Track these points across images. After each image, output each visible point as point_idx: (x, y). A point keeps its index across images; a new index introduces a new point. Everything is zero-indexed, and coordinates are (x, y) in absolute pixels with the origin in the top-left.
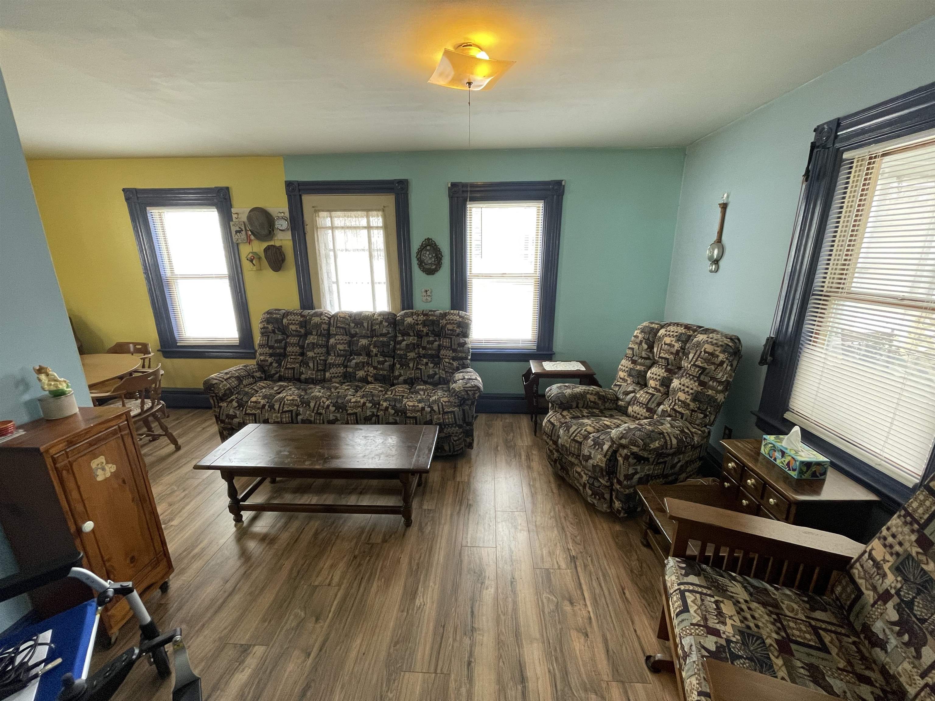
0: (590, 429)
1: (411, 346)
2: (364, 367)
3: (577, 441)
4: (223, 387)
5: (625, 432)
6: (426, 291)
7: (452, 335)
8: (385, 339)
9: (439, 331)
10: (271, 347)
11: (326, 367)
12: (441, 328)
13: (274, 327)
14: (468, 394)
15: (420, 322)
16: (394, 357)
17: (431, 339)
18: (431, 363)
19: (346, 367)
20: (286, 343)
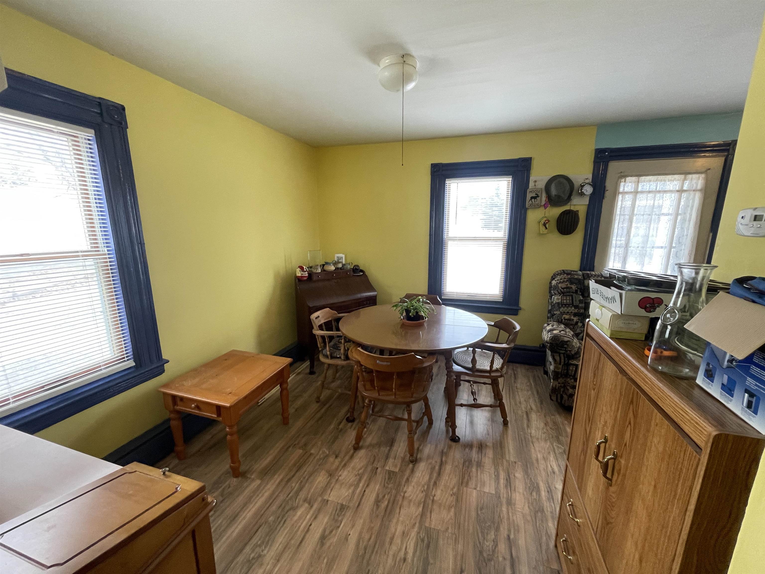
13: (577, 287)
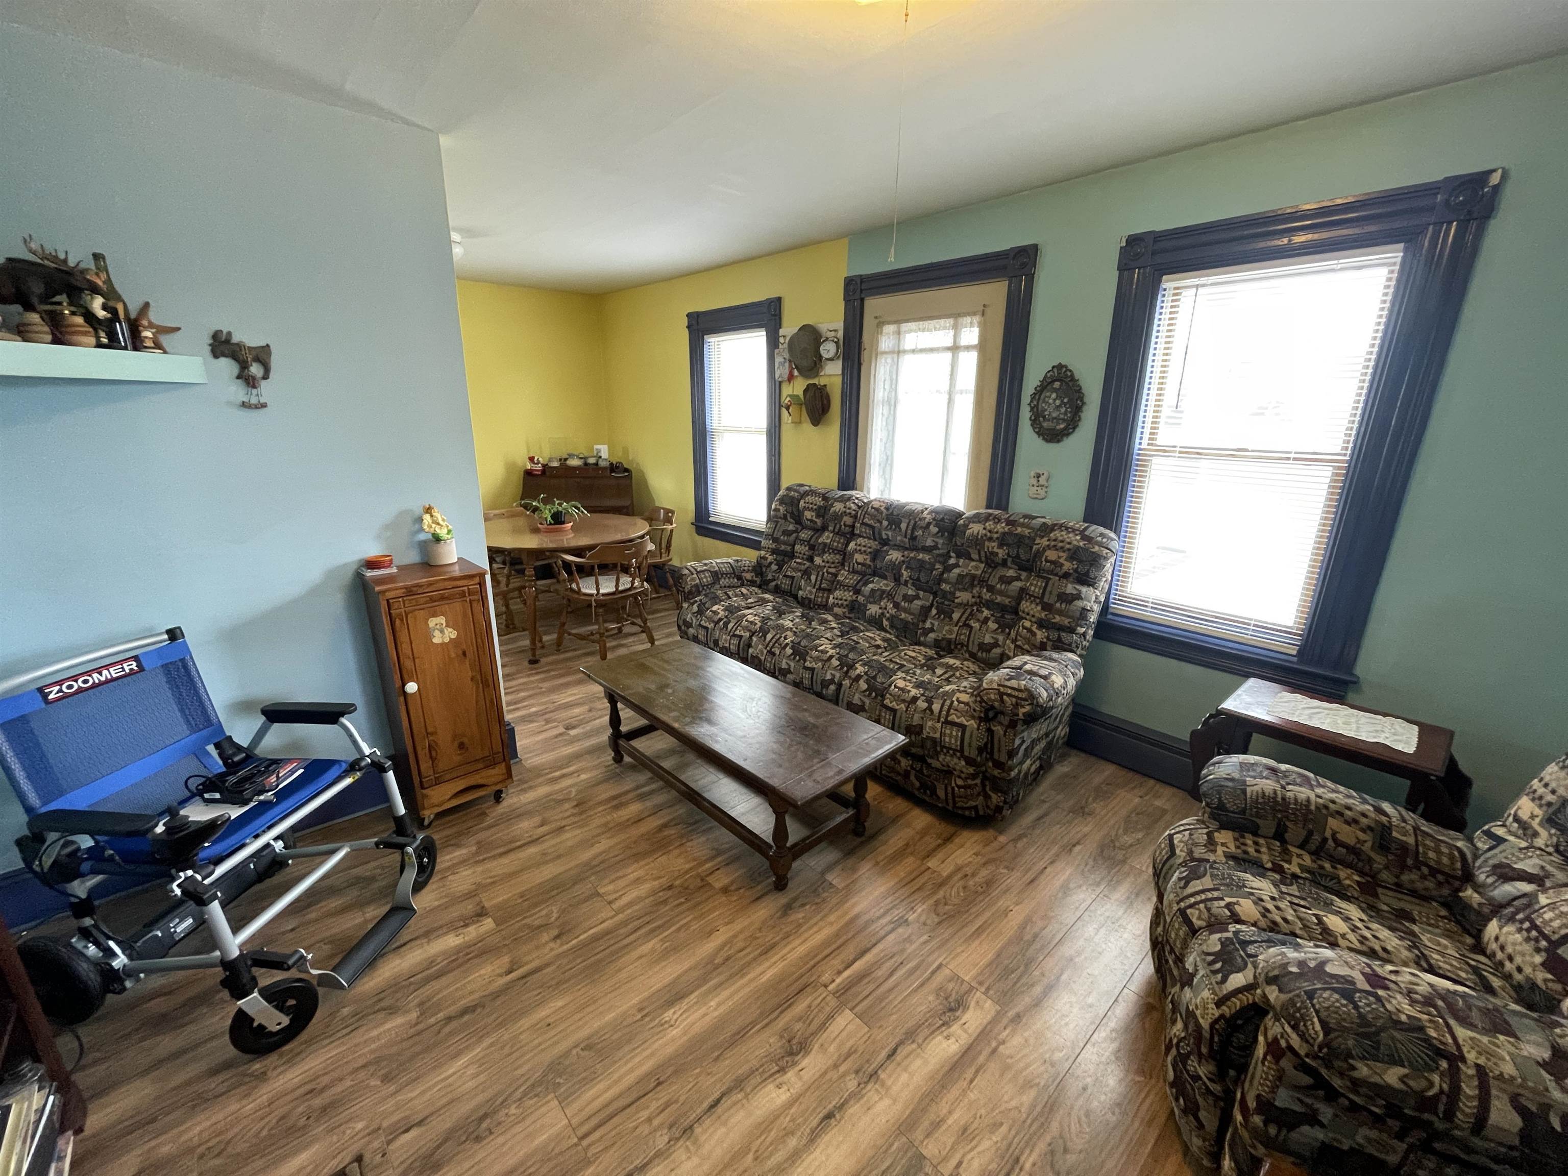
0: (1246, 908)
1: (967, 579)
2: (881, 598)
3: (1187, 921)
4: (691, 581)
5: (1294, 969)
6: (1038, 476)
7: (1051, 572)
8: (927, 557)
9: (1028, 561)
10: (775, 540)
11: (834, 584)
12: (1035, 556)
13: (786, 510)
14: (1002, 701)
15: (996, 536)
16: (935, 594)
17: (1011, 573)
18: (996, 622)
19: (857, 592)
20: (797, 538)
